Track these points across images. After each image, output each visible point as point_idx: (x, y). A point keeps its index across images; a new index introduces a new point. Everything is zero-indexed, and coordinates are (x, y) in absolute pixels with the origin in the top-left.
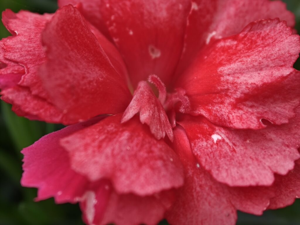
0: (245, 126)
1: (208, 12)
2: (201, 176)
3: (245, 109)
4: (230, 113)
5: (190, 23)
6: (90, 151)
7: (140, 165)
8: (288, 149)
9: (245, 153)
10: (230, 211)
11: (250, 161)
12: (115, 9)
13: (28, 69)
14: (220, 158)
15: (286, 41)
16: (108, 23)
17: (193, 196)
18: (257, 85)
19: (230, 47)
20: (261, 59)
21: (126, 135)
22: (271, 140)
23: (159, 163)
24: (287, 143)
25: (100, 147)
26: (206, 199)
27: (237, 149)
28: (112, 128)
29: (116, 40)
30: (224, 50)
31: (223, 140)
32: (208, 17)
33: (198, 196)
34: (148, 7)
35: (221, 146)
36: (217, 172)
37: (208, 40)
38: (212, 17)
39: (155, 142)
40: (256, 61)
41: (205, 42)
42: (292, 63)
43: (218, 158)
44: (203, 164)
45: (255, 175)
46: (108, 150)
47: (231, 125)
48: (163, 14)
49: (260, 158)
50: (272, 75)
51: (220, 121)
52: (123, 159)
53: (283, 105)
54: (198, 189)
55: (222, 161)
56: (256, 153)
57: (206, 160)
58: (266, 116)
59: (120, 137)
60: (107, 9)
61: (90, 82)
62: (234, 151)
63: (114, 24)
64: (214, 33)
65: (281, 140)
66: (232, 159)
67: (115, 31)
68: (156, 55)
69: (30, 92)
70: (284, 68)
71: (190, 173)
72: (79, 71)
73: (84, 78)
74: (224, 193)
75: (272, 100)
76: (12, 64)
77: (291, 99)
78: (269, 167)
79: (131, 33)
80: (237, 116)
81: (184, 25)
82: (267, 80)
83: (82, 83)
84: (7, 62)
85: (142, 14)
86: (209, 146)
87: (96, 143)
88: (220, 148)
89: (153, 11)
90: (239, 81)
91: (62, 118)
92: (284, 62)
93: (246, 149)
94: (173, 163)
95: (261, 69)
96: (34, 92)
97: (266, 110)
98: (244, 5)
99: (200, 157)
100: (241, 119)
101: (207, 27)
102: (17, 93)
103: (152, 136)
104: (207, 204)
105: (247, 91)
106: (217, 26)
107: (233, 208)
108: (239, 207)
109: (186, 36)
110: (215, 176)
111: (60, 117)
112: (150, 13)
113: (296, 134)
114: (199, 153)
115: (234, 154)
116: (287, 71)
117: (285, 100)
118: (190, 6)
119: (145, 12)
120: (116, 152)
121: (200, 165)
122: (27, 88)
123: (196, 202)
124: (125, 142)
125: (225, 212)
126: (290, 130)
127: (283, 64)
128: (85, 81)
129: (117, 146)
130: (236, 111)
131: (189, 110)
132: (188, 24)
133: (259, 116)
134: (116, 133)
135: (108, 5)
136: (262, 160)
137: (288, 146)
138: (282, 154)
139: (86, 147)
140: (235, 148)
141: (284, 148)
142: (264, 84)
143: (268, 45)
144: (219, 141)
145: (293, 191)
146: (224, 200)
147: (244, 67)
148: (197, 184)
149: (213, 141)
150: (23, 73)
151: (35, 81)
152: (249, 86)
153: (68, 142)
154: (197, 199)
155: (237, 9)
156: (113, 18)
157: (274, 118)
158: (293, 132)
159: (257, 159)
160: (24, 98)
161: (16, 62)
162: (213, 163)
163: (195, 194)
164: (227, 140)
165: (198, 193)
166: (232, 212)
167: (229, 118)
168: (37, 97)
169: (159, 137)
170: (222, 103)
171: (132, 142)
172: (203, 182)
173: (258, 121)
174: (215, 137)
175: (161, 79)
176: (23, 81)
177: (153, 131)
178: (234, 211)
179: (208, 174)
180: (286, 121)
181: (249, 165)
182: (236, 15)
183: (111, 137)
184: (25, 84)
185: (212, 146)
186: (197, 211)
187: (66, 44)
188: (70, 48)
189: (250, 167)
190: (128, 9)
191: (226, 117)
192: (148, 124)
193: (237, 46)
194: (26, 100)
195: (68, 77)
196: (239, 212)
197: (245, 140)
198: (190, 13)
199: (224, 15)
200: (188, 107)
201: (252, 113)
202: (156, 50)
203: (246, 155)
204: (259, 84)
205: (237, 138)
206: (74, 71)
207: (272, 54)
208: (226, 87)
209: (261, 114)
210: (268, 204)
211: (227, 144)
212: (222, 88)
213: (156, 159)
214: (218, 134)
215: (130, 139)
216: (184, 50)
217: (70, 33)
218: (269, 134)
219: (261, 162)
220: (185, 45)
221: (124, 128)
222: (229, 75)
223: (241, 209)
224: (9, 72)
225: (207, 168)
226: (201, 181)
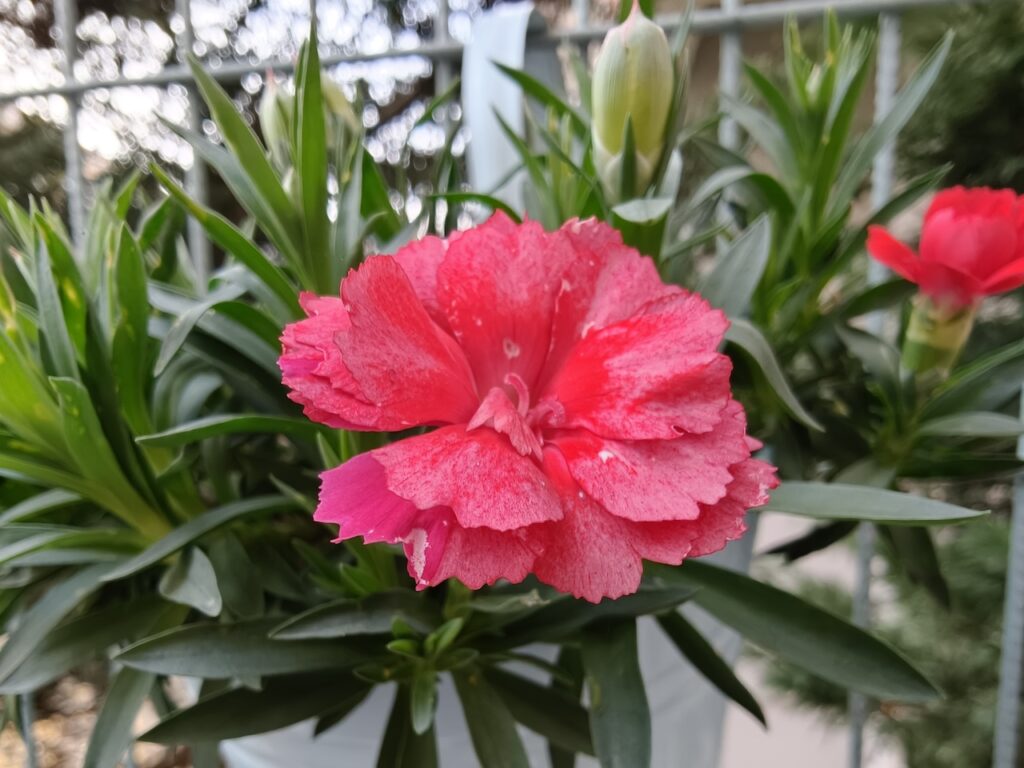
0: (650, 436)
1: (584, 294)
2: (586, 510)
3: (648, 412)
4: (624, 419)
5: (560, 307)
6: (419, 467)
7: (497, 488)
8: (714, 469)
9: (650, 476)
10: (631, 560)
11: (659, 486)
12: (457, 292)
13: (328, 354)
14: (614, 483)
15: (702, 319)
16: (447, 311)
17: (575, 539)
18: (665, 379)
19: (616, 337)
20: (667, 344)
21: (474, 447)
22: (687, 456)
23: (526, 487)
24: (711, 461)
25: (434, 461)
26: (595, 543)
27: (637, 469)
28: (453, 438)
29: (458, 334)
30: (609, 341)
31: (617, 459)
32: (584, 301)
33: (583, 539)
34: (502, 287)
35: (613, 467)
36: (612, 502)
37: (584, 334)
38: (590, 303)
39: (518, 458)
40: (660, 346)
41: (580, 335)
42: (714, 347)
43: (610, 482)
44: (590, 491)
45: (670, 505)
46: (447, 466)
47: (628, 437)
48: (524, 296)
49: (674, 481)
50: (686, 363)
51: (611, 432)
52: (470, 478)
53: (702, 406)
54: (583, 528)
55: (617, 487)
56: (666, 475)
57: (594, 486)
58: (679, 423)
59: (466, 448)
60: (445, 292)
61: (420, 371)
62: (635, 472)
63: (456, 313)
64: (592, 324)
65: (701, 457)
66: (632, 483)
67: (457, 321)
68: (513, 352)
69: (330, 384)
70: (702, 354)
71: (570, 505)
72: (403, 353)
73: (411, 363)
74: (621, 533)
75: (686, 399)
76: (307, 348)
77: (714, 398)
78: (689, 494)
79: (479, 323)
80: (637, 423)
81: (551, 312)
82: (680, 370)
83: (407, 370)
84: (299, 346)
85: (494, 296)
86: (596, 466)
87: (429, 457)
88: (612, 469)
89: (509, 292)
90: (636, 375)
91: (377, 422)
92: (702, 345)
93: (652, 469)
94: (545, 488)
95: (669, 357)
96: (336, 384)
97: (677, 414)
98: (632, 287)
99: (584, 481)
100: (643, 426)
101: (582, 315)
102: (308, 384)
103: (514, 449)
104: (597, 550)
105: (649, 387)
106: (596, 315)
107: (636, 556)
108: (646, 554)
109: (554, 328)
110: (609, 507)
111: (374, 420)
112: (505, 294)
113: (722, 447)
114: (582, 476)
115: (634, 476)
116: (708, 358)
117: (707, 398)
118: (559, 286)
119: (499, 293)
120: (458, 469)
121: (586, 493)
122: (326, 379)
123: (580, 548)
124: (473, 456)
125: (624, 562)
126: (713, 442)
127: (700, 348)
128: (412, 368)
129: (461, 461)
130: (634, 416)
131: (563, 421)
132: (557, 309)
133: (670, 421)
134: (459, 444)
135: (447, 288)
136: (677, 484)
137: (713, 465)
138: (705, 476)
139: (413, 461)
140: (635, 468)
141: (708, 467)
142: (676, 376)
143: (676, 327)
144: (609, 461)
145: (721, 531)
146: (623, 543)
147: (642, 356)
148: (580, 521)
149: (601, 461)
150: (321, 359)
151: (338, 369)
152: (653, 380)
153: (384, 454)
154: (582, 543)
155: (623, 292)
156: (454, 303)
157: (692, 425)
158: (719, 445)
159: (669, 483)
160: (319, 391)
161: (313, 347)
162: (605, 489)
163: (577, 536)
164: (622, 458)
165: (582, 534)
166: (636, 561)
167: (624, 426)
168: (340, 391)
169: (523, 452)
170: (612, 407)
171: (483, 456)
172: (590, 518)
173: (670, 428)
174: (604, 455)
175: (523, 377)
176: (320, 369)
177: (515, 442)
178: (639, 560)
179: (599, 505)
180: (709, 429)
181: (657, 491)
182: (622, 299)
183: (450, 450)
184: (322, 373)
185: (600, 467)
186: (581, 560)
187: (385, 315)
188: (389, 322)
189: (661, 495)
190: (475, 290)
191: (619, 426)
192: (507, 432)
193: (627, 334)
194: (322, 393)
195: (386, 357)
196: (645, 562)
197: (649, 457)
198: (560, 294)
199: (607, 299)
200: (561, 416)
201: (659, 419)
202: (513, 347)
203: (653, 478)
204: (669, 376)
205: (637, 455)
206: (395, 350)
207: (682, 337)
208: (617, 385)
209: (672, 419)
210: (690, 548)
211: (623, 463)
212: (612, 387)
213: (521, 481)
214: (608, 450)
215: (481, 452)
216: (552, 347)
217: (391, 299)
218: (684, 449)
219: (676, 487)
220: (553, 340)
221: (471, 438)
222: (621, 368)
223: (648, 557)
224: (299, 356)
225: (596, 496)
226: (587, 516)
